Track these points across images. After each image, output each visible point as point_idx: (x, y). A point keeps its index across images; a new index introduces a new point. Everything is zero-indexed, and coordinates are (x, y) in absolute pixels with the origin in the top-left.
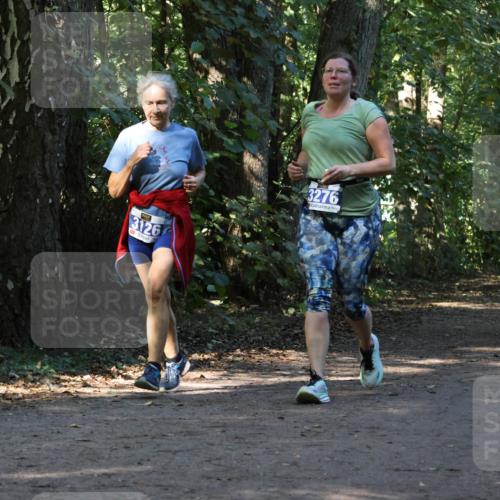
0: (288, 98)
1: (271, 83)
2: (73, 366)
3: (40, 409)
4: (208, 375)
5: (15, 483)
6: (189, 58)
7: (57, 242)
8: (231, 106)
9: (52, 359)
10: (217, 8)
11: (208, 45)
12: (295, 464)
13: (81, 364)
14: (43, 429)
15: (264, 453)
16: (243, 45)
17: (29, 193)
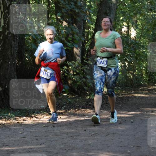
0: (88, 31)
1: (82, 26)
2: (20, 114)
3: (10, 128)
4: (62, 117)
5: (2, 151)
7: (15, 76)
8: (70, 33)
9: (14, 112)
10: (65, 3)
11: (63, 14)
12: (89, 145)
13: (23, 114)
14: (11, 134)
15: (80, 141)
16: (74, 14)
17: (7, 60)
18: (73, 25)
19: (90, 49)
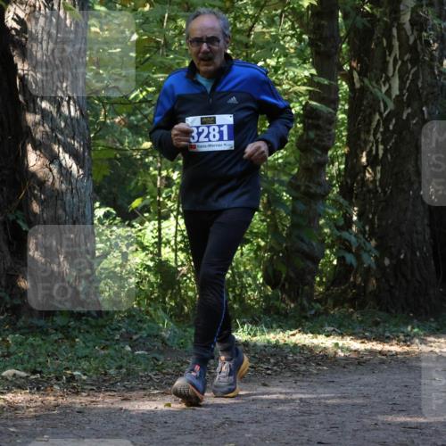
2: (438, 329)
3: (410, 364)
9: (420, 323)
14: (413, 380)
17: (404, 186)
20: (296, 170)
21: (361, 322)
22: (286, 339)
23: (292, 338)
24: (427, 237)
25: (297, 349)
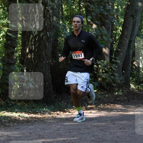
0: (115, 32)
1: (111, 28)
2: (54, 109)
3: (45, 121)
4: (93, 112)
6: (87, 21)
7: (50, 74)
8: (99, 34)
9: (48, 107)
10: (95, 7)
11: (93, 17)
12: (118, 137)
13: (57, 109)
14: (46, 127)
15: (109, 134)
16: (103, 17)
17: (42, 60)
18: (102, 27)
19: (117, 49)
20: (4, 55)
21: (28, 107)
22: (2, 114)
23: (4, 114)
24: (50, 77)
25: (5, 117)
